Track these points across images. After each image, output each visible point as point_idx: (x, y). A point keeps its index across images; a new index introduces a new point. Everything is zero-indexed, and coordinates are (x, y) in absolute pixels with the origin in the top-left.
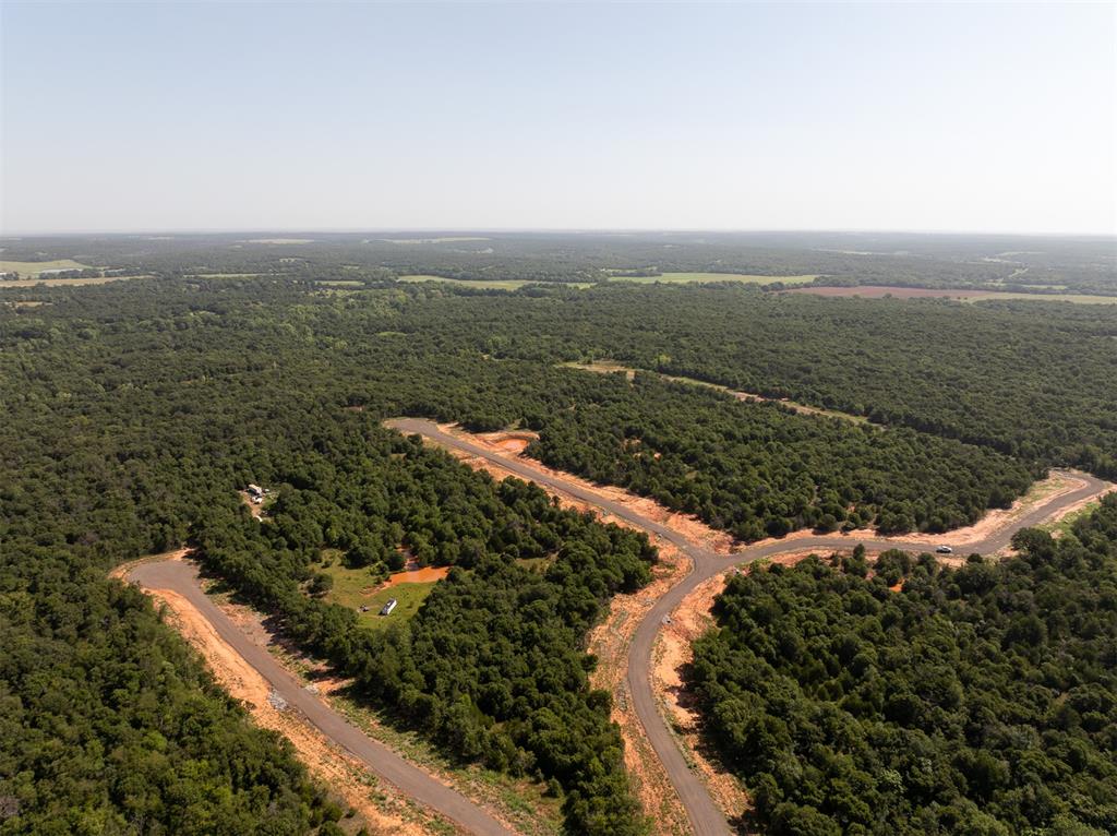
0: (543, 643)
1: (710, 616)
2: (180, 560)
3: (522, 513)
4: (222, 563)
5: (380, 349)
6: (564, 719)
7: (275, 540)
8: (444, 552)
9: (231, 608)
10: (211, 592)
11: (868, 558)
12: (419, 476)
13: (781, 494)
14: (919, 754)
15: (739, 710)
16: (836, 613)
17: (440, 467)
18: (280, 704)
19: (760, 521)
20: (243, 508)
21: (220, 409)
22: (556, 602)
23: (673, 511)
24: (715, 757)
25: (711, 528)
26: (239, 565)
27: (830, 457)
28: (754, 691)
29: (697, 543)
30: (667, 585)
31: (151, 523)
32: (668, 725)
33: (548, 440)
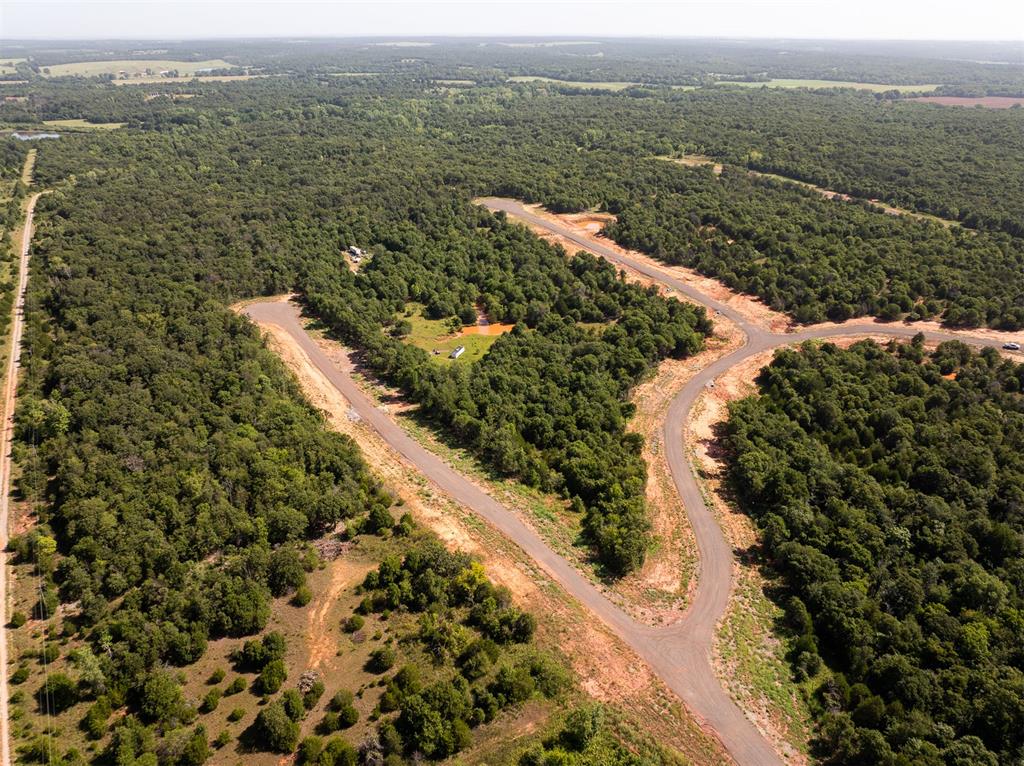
0: (587, 389)
1: (753, 384)
2: (286, 302)
3: (589, 283)
4: (319, 305)
5: (481, 139)
6: (596, 452)
7: (366, 291)
8: (512, 311)
9: (324, 341)
10: (309, 328)
11: (926, 347)
12: (499, 246)
13: (849, 283)
14: (934, 516)
15: (761, 462)
16: (881, 391)
17: (520, 240)
18: (355, 418)
19: (822, 305)
20: (342, 264)
21: (332, 182)
22: (606, 358)
23: (735, 292)
24: (733, 500)
25: (771, 309)
26: (331, 307)
27: (909, 253)
28: (782, 448)
29: (754, 321)
30: (718, 355)
31: (264, 270)
32: (694, 469)
33: (625, 222)
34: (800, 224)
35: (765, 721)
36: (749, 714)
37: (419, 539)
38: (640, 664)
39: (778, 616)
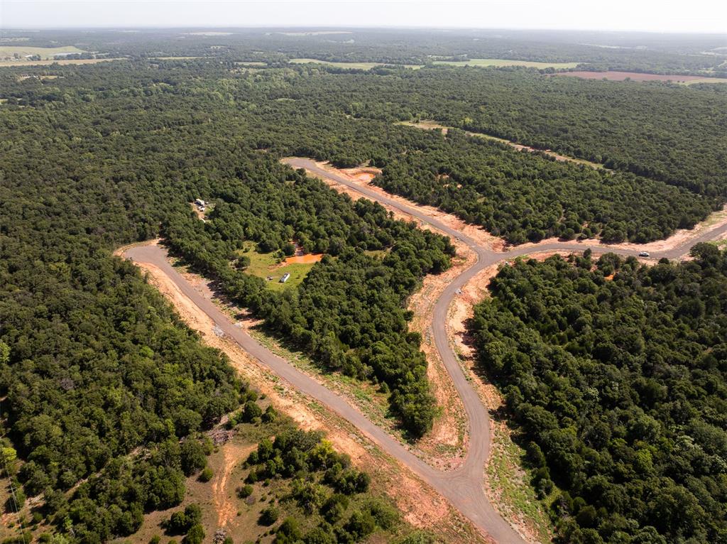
0: (380, 303)
1: (486, 290)
2: (156, 245)
3: (369, 222)
4: (181, 248)
5: (278, 110)
6: (392, 348)
7: (213, 234)
8: (320, 244)
9: (189, 275)
10: (176, 265)
11: (593, 258)
12: (304, 196)
13: (540, 214)
14: (611, 379)
15: (500, 348)
17: (317, 190)
18: (220, 333)
19: (524, 231)
20: (193, 214)
21: (176, 149)
22: (389, 278)
23: (467, 223)
24: (484, 375)
25: (492, 235)
26: (192, 249)
27: (575, 190)
28: (511, 337)
29: (481, 244)
30: (460, 270)
31: (137, 222)
32: (455, 354)
33: (388, 174)
34: (503, 171)
35: (524, 529)
36: (513, 526)
38: (441, 499)
39: (523, 455)
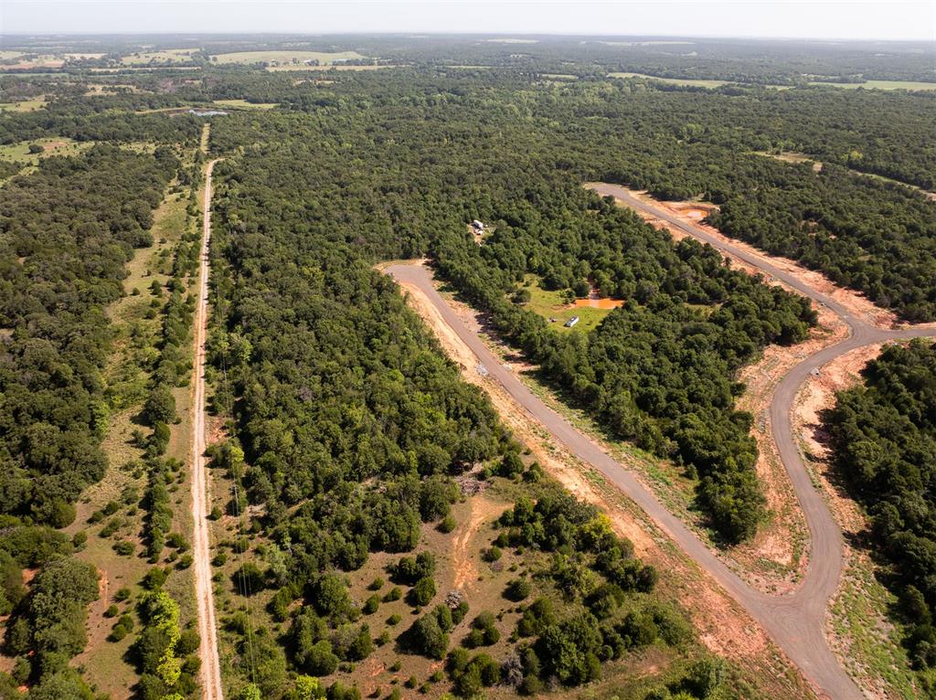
0: (698, 366)
1: (859, 376)
2: (421, 265)
3: (695, 267)
4: (450, 270)
5: (586, 129)
6: (708, 425)
7: (490, 261)
8: (623, 288)
9: (454, 303)
10: (441, 290)
12: (609, 228)
15: (872, 453)
17: (628, 223)
18: (484, 373)
19: (930, 305)
20: (468, 236)
21: (457, 162)
22: (715, 339)
23: (839, 285)
24: (839, 484)
25: (876, 305)
26: (462, 273)
28: (893, 441)
29: (858, 315)
30: (822, 345)
31: (403, 236)
32: (801, 451)
33: (728, 212)
34: (905, 224)
36: (866, 692)
37: (547, 486)
38: (756, 627)
39: (891, 602)
